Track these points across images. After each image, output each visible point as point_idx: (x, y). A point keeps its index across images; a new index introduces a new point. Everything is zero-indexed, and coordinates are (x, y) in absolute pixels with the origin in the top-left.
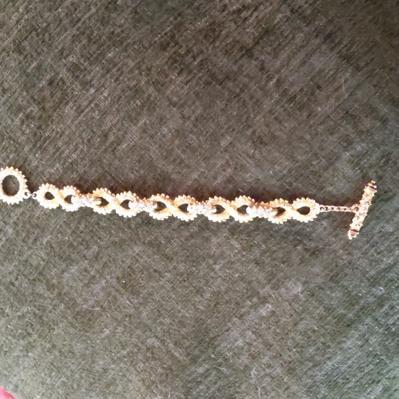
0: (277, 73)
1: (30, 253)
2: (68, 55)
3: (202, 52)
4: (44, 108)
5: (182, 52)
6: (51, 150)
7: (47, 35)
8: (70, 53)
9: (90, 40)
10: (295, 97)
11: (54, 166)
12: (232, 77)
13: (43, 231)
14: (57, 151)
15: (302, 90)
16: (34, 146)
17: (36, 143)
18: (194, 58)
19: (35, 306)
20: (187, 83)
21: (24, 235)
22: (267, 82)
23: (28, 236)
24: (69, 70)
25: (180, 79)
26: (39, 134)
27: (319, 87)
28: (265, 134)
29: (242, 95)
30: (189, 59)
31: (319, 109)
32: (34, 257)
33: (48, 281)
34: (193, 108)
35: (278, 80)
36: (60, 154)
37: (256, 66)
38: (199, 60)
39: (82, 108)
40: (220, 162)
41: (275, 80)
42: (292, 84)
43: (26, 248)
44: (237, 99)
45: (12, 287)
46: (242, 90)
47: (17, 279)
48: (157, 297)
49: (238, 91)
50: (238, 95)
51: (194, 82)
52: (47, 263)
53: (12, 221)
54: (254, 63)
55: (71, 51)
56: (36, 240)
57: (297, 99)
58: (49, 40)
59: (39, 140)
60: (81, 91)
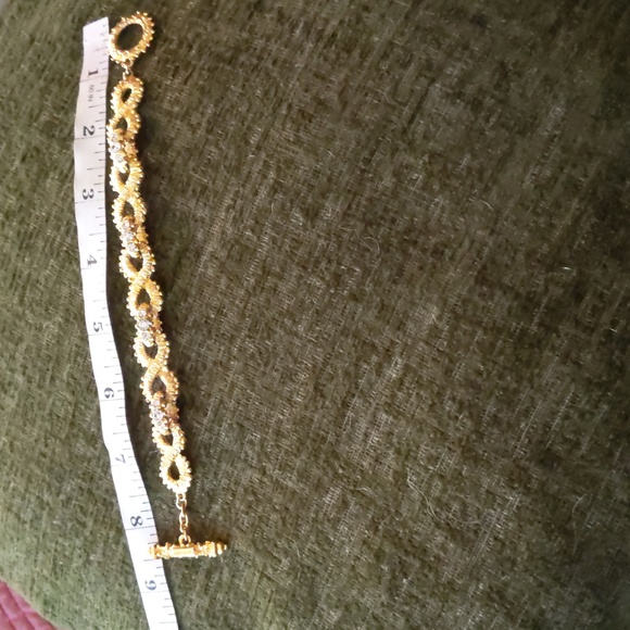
0: (301, 15)
1: (51, 400)
2: (38, 115)
3: (198, 35)
4: (22, 195)
5: (173, 46)
6: (41, 243)
7: (12, 104)
8: (41, 111)
9: (61, 85)
10: (334, 35)
11: (47, 265)
12: (244, 47)
13: (58, 362)
14: (46, 242)
15: (341, 22)
16: (20, 248)
17: (22, 244)
18: (190, 47)
19: (79, 477)
20: (185, 82)
21: (37, 377)
22: (292, 31)
23: (43, 378)
24: (42, 132)
25: (176, 81)
26: (22, 231)
27: (366, 9)
28: (307, 104)
29: (263, 64)
30: (183, 51)
31: (376, 39)
32: (58, 403)
33: (85, 433)
34: (201, 109)
35: (306, 23)
36: (51, 245)
37: (272, 19)
38: (195, 47)
39: (65, 172)
40: (257, 168)
41: (301, 25)
42: (327, 21)
43: (45, 396)
44: (256, 73)
45: (43, 460)
46: (260, 58)
47: (46, 446)
48: (231, 404)
49: (255, 61)
50: (256, 67)
51: (195, 75)
52: (76, 406)
53: (19, 364)
54: (268, 16)
55: (42, 109)
56: (53, 378)
57: (339, 37)
58: (16, 107)
59: (24, 239)
60: (60, 152)
